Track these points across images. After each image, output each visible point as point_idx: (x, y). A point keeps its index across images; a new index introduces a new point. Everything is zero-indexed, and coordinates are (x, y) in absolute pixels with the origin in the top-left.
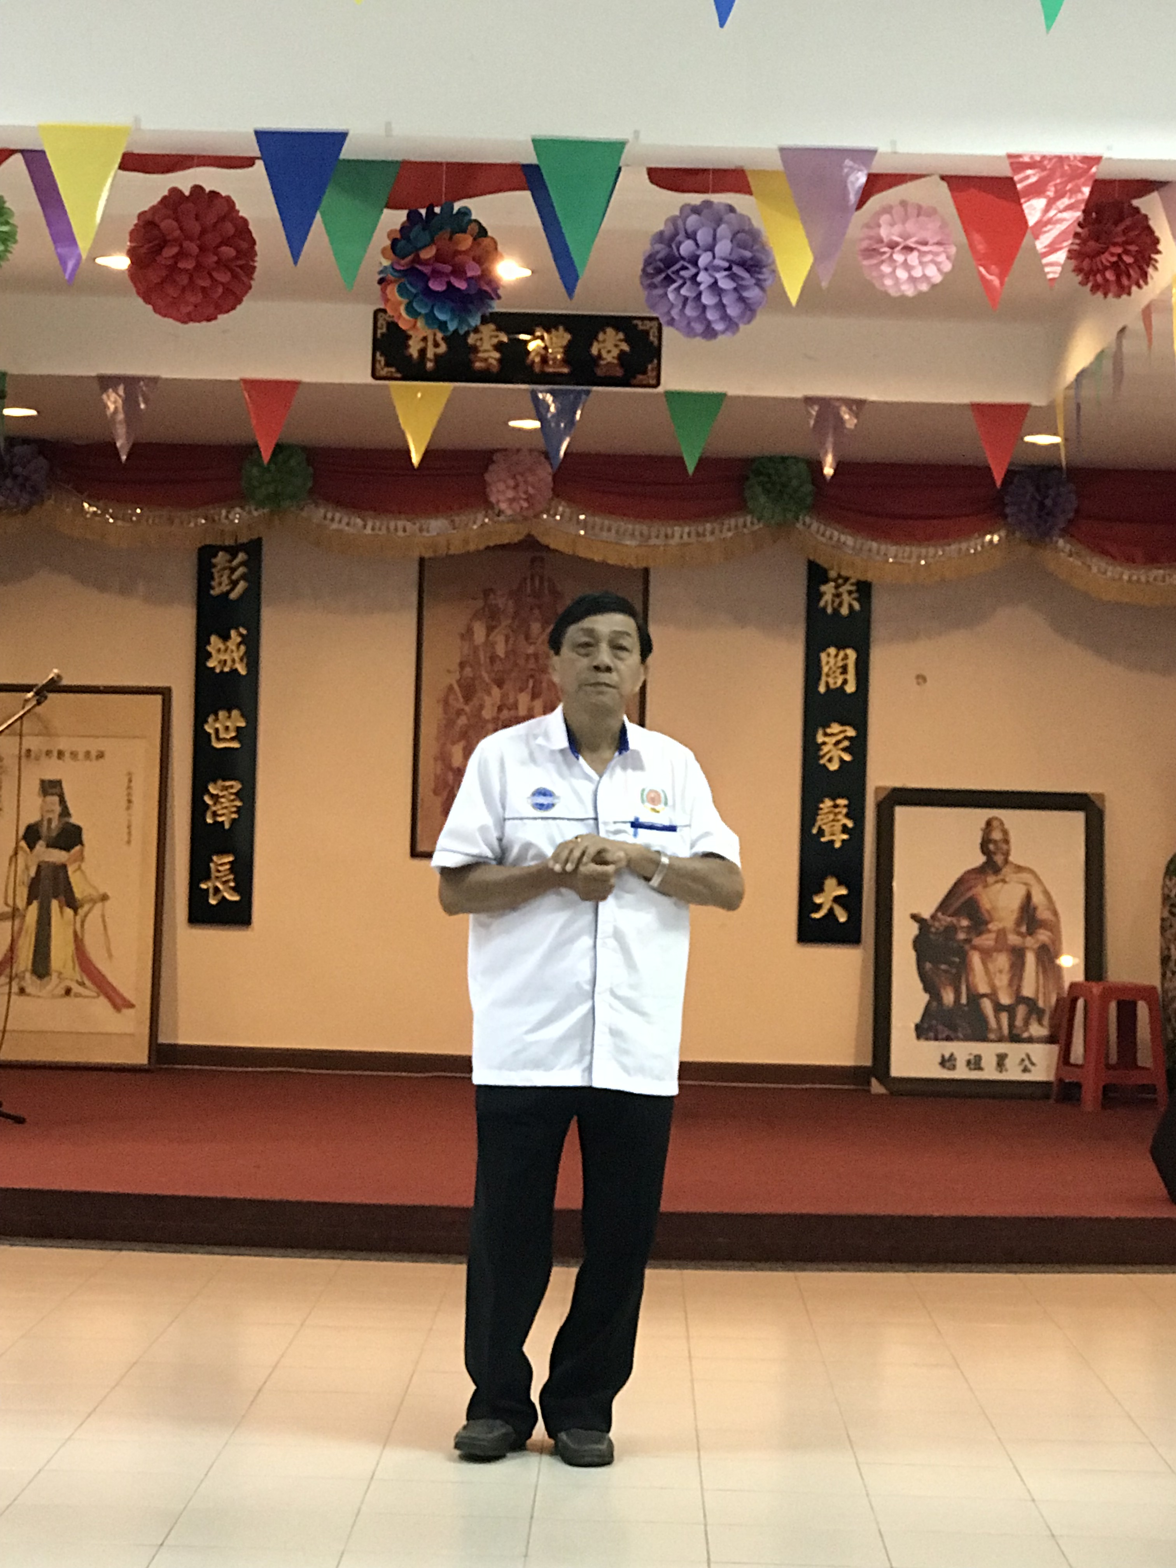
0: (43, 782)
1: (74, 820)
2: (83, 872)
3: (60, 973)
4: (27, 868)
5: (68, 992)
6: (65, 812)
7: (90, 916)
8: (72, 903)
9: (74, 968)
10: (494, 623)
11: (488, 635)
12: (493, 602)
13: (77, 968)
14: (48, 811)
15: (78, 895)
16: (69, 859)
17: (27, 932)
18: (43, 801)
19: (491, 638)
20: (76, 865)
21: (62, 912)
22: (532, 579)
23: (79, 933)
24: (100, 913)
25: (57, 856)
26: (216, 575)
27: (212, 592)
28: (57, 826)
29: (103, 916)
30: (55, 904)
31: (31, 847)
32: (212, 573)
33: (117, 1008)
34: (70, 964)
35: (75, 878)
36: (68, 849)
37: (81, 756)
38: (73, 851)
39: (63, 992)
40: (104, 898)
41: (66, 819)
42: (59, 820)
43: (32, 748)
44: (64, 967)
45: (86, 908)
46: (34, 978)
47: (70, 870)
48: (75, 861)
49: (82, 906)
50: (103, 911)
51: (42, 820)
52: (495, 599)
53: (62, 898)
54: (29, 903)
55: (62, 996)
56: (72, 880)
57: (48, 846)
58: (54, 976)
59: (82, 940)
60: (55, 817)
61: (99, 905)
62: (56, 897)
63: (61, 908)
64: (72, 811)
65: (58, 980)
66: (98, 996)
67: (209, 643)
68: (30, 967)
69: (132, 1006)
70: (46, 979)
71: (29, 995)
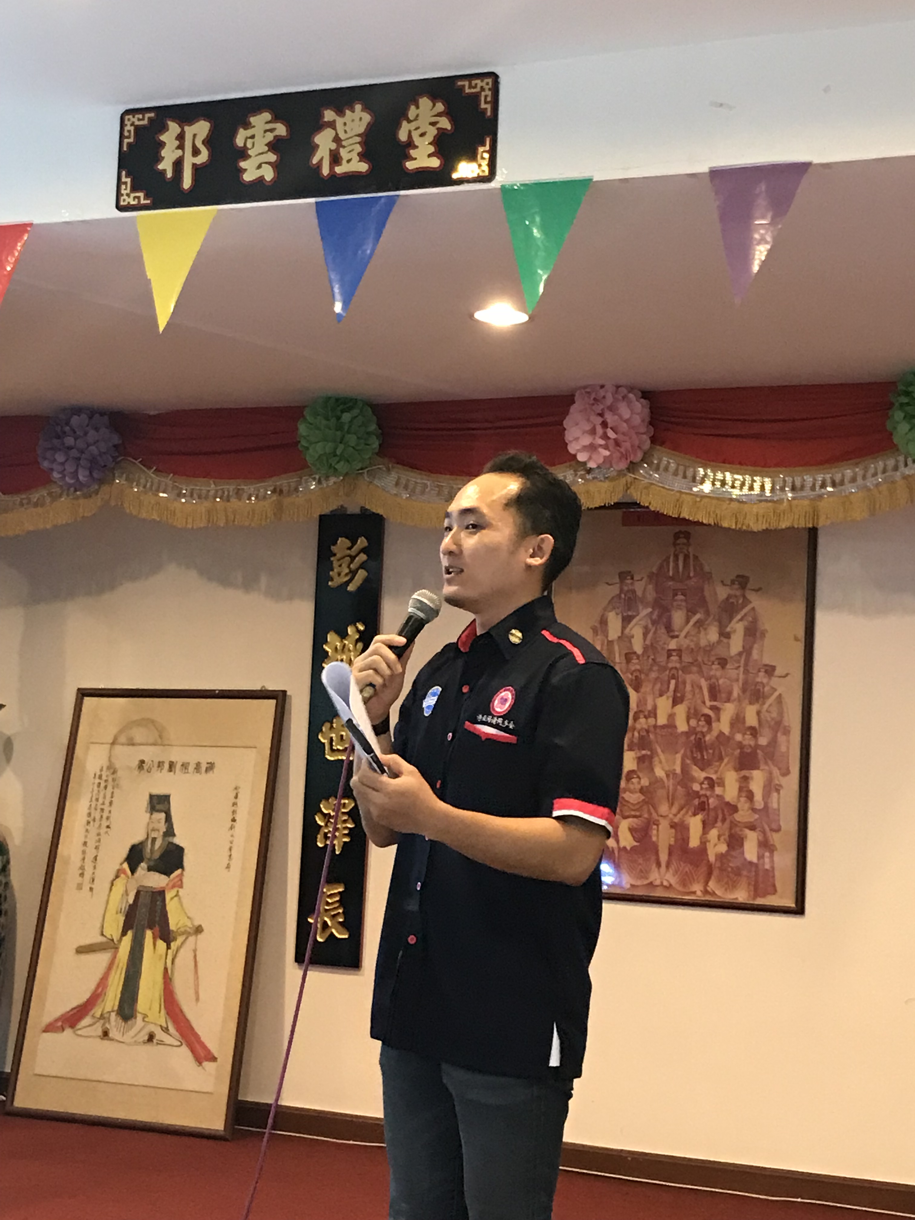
0: (151, 797)
1: (177, 841)
2: (180, 899)
3: (145, 1016)
4: (126, 893)
5: (151, 1038)
6: (170, 832)
7: (182, 951)
8: (166, 936)
9: (160, 1012)
10: (630, 613)
11: (624, 628)
12: (631, 587)
13: (163, 1011)
14: (153, 830)
15: (172, 926)
16: (167, 885)
17: (118, 967)
18: (150, 818)
19: (627, 631)
20: (173, 893)
21: (155, 944)
22: (676, 557)
23: (169, 972)
24: (194, 948)
25: (157, 880)
26: (335, 564)
27: (330, 583)
28: (160, 847)
29: (195, 951)
30: (149, 934)
31: (133, 871)
32: (332, 562)
33: (199, 1061)
34: (156, 1007)
35: (171, 906)
36: (167, 872)
37: (191, 768)
38: (173, 876)
39: (146, 1038)
40: (199, 930)
41: (170, 839)
42: (163, 840)
43: (146, 760)
44: (150, 1009)
45: (180, 940)
46: (120, 1021)
47: (168, 896)
48: (173, 887)
49: (175, 939)
50: (196, 943)
51: (147, 838)
52: (632, 584)
53: (157, 928)
54: (124, 933)
55: (144, 1043)
56: (168, 908)
57: (150, 869)
58: (139, 1017)
59: (171, 979)
60: (158, 835)
61: (192, 939)
62: (151, 928)
63: (155, 938)
64: (175, 831)
65: (143, 1024)
66: (182, 1045)
67: (326, 642)
68: (116, 1008)
69: (214, 1059)
70: (129, 1022)
71: (112, 1040)
